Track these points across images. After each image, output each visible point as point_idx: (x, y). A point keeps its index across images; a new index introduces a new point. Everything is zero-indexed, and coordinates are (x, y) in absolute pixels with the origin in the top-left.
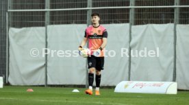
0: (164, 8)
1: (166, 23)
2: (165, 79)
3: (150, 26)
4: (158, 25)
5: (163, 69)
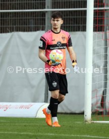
0: (33, 12)
1: (36, 31)
2: (35, 100)
3: (15, 34)
4: (26, 33)
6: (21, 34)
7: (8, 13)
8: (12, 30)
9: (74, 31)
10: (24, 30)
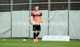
5: (63, 30)
6: (59, 11)
7: (55, 3)
8: (56, 10)
9: (78, 10)
10: (60, 10)
